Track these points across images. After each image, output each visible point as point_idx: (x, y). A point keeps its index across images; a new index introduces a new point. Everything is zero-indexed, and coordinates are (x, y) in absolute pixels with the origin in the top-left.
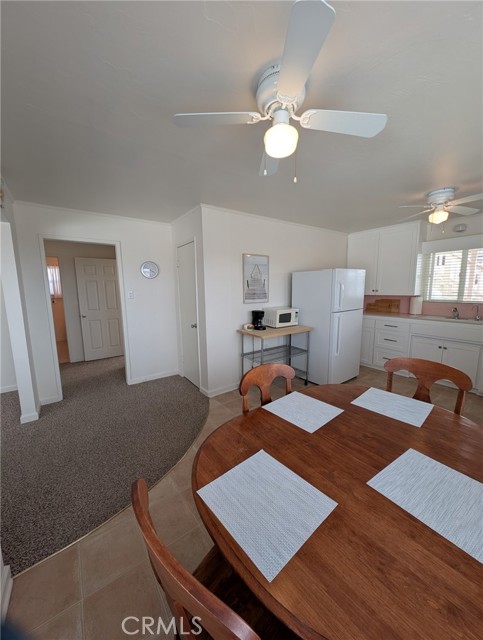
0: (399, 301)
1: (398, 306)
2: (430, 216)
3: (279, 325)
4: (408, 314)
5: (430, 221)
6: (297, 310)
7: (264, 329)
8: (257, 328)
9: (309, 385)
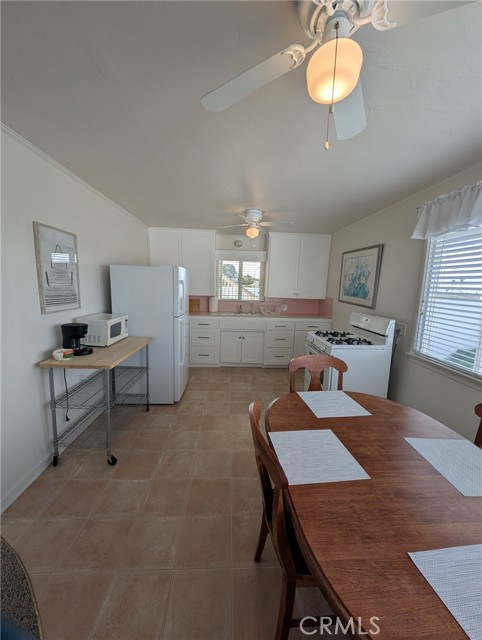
0: (198, 300)
1: (199, 306)
2: (248, 231)
3: (110, 341)
4: (208, 311)
5: (248, 234)
6: (127, 317)
7: (91, 352)
8: (78, 353)
9: (151, 408)
